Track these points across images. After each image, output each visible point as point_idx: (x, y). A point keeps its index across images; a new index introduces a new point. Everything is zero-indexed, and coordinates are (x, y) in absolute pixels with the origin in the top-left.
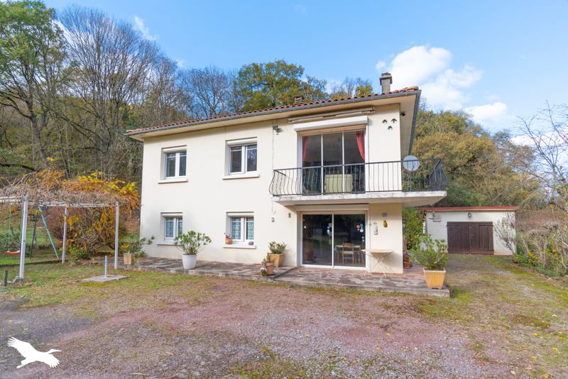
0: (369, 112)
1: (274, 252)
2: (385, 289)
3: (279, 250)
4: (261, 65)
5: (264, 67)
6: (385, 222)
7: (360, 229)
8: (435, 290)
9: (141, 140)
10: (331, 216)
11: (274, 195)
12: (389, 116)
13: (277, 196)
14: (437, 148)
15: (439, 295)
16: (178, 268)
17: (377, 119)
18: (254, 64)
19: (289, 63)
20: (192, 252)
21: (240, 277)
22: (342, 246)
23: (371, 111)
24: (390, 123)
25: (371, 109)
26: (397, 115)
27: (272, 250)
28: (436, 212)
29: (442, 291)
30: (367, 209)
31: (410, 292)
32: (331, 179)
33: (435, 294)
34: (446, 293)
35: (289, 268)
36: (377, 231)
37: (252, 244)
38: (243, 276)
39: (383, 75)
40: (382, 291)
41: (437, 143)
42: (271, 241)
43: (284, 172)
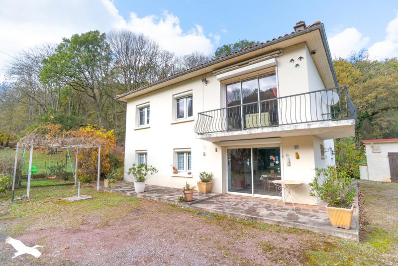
0: (277, 55)
1: (204, 181)
2: (284, 223)
3: (207, 180)
4: (230, 45)
5: (232, 47)
6: (297, 153)
7: (276, 160)
8: (340, 230)
9: (125, 101)
10: (249, 149)
11: (198, 134)
12: (295, 56)
13: (201, 134)
14: (380, 89)
15: (345, 237)
16: (132, 192)
17: (284, 60)
18: (224, 46)
19: (250, 41)
20: (141, 180)
21: (168, 202)
22: (266, 176)
23: (278, 54)
24: (297, 61)
25: (278, 52)
26: (304, 53)
27: (201, 179)
28: (374, 144)
29: (348, 232)
30: (279, 142)
31: (310, 230)
32: (251, 118)
33: (340, 235)
34: (353, 235)
35: (214, 195)
36: (290, 162)
37: (190, 173)
38: (169, 200)
39: (297, 24)
40: (281, 225)
41: (380, 85)
42: (202, 172)
43: (208, 114)
